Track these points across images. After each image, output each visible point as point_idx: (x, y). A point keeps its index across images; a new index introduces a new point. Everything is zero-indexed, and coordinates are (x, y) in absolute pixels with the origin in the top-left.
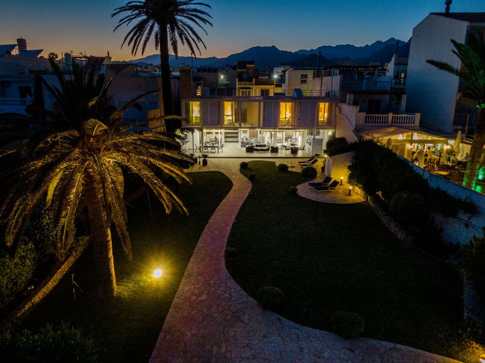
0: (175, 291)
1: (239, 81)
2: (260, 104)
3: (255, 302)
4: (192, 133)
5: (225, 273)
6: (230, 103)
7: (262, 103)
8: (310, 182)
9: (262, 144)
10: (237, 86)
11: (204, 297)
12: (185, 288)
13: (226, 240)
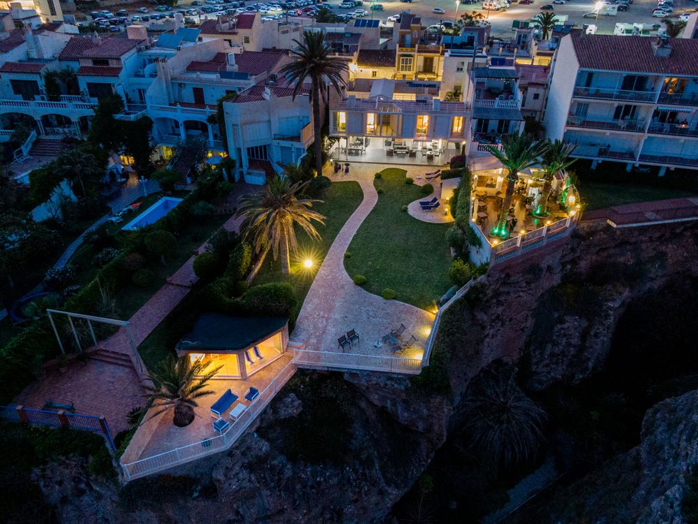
0: (316, 273)
1: (400, 46)
2: (398, 117)
3: (353, 281)
4: (338, 141)
5: (342, 267)
6: (373, 114)
7: (401, 116)
8: (422, 200)
9: (403, 146)
10: (398, 53)
11: (329, 277)
12: (322, 272)
13: (347, 247)
